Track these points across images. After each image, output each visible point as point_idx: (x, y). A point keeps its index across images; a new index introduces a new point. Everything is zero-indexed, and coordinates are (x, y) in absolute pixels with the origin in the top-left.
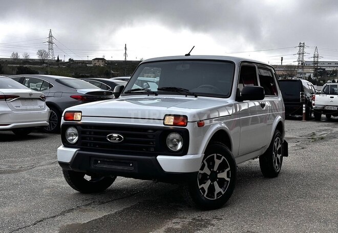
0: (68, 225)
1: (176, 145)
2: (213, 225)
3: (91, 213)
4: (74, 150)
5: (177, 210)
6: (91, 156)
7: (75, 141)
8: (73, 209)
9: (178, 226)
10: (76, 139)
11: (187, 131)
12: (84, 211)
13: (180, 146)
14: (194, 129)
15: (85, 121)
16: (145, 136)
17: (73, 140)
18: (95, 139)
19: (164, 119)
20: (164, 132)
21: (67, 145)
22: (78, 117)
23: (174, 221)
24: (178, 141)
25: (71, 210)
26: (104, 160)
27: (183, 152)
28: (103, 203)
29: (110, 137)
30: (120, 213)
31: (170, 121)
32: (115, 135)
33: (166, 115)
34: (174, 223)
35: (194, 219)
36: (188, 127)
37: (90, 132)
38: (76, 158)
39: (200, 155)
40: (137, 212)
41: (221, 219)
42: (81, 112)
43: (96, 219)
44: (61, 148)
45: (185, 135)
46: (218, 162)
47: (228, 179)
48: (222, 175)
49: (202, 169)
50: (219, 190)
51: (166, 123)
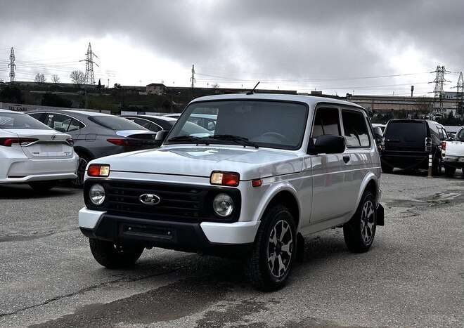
1: (225, 210)
2: (267, 309)
3: (119, 292)
4: (99, 213)
5: (226, 290)
6: (119, 222)
7: (100, 202)
8: (95, 287)
9: (223, 310)
10: (102, 199)
11: (238, 192)
12: (109, 289)
13: (229, 210)
14: (248, 189)
15: (113, 176)
16: (188, 198)
17: (98, 200)
18: (126, 200)
19: (210, 177)
20: (212, 192)
21: (91, 206)
22: (105, 171)
23: (220, 303)
24: (228, 204)
25: (93, 287)
26: (136, 227)
27: (234, 218)
29: (144, 198)
30: (153, 293)
31: (218, 179)
32: (149, 195)
33: (213, 172)
34: (219, 306)
35: (245, 301)
36: (241, 187)
37: (120, 193)
38: (102, 223)
39: (255, 222)
40: (175, 291)
41: (279, 302)
42: (109, 165)
43: (122, 300)
44: (84, 210)
45: (236, 198)
46: (284, 230)
47: (290, 254)
48: (285, 248)
49: (272, 237)
50: (282, 266)
51: (213, 182)
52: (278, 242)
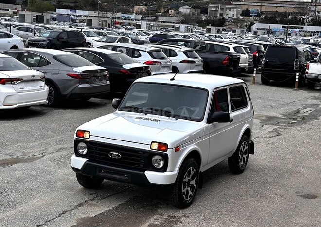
0: (82, 218)
1: (159, 164)
2: (182, 222)
3: (97, 208)
4: (84, 160)
5: (158, 207)
6: (96, 167)
7: (84, 153)
8: (83, 203)
9: (157, 223)
10: (85, 151)
11: (167, 155)
12: (91, 205)
13: (161, 165)
14: (172, 153)
15: (92, 139)
16: (138, 157)
17: (83, 152)
18: (99, 154)
19: (151, 145)
20: (151, 154)
21: (78, 155)
22: (87, 135)
23: (155, 217)
24: (161, 161)
25: (81, 205)
26: (106, 170)
27: (164, 169)
28: (104, 198)
29: (111, 154)
30: (116, 208)
31: (155, 146)
32: (114, 153)
33: (153, 142)
34: (155, 219)
35: (169, 216)
36: (168, 152)
37: (96, 148)
38: (86, 166)
39: (176, 171)
40: (129, 208)
41: (188, 217)
42: (89, 132)
43: (100, 214)
44: (74, 157)
45: (165, 158)
46: (192, 173)
47: (195, 185)
48: (193, 183)
49: (185, 179)
50: (190, 193)
51: (152, 148)
52: (188, 180)
